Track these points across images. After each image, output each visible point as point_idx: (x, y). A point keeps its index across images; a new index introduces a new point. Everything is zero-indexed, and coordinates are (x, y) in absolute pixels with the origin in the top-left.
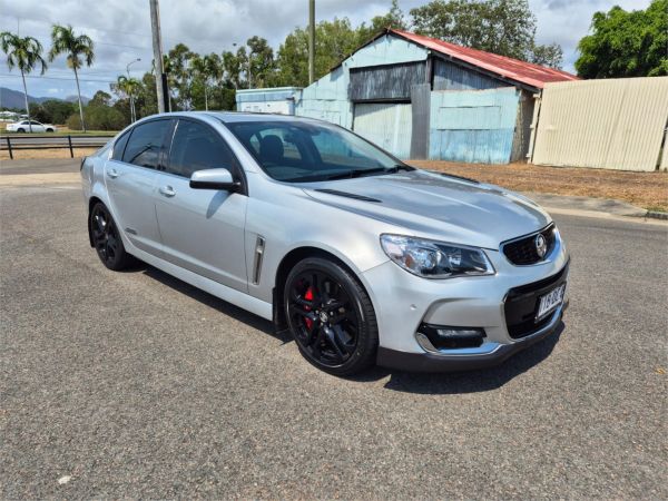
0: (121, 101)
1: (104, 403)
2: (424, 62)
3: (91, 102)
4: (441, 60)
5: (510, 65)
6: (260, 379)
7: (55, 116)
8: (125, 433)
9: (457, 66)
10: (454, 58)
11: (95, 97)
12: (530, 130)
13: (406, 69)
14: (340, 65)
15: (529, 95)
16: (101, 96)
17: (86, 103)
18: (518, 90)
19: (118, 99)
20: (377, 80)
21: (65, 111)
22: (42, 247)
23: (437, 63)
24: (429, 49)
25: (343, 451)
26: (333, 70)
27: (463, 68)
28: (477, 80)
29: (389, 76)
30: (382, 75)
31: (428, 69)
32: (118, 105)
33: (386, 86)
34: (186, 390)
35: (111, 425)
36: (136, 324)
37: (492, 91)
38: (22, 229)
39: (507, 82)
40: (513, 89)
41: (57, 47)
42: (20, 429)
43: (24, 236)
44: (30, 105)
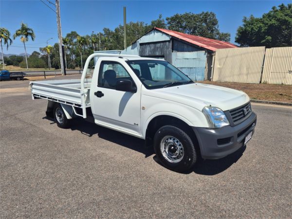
0: (44, 55)
1: (40, 167)
2: (169, 41)
3: (31, 56)
4: (176, 40)
5: (205, 41)
6: (94, 159)
7: (15, 62)
8: (47, 175)
9: (182, 42)
10: (181, 39)
11: (33, 54)
12: (211, 68)
13: (162, 44)
14: (136, 42)
15: (210, 54)
16: (35, 54)
17: (28, 57)
18: (206, 52)
19: (43, 54)
20: (151, 48)
21: (19, 60)
22: (14, 117)
23: (174, 41)
24: (171, 36)
25: (118, 178)
26: (132, 44)
27: (184, 43)
28: (190, 48)
29: (155, 46)
30: (152, 46)
31: (171, 44)
32: (43, 57)
33: (154, 50)
34: (68, 163)
35: (43, 174)
36: (51, 143)
37: (196, 52)
38: (5, 111)
39: (202, 49)
40: (204, 52)
41: (17, 34)
42: (12, 176)
43: (6, 114)
44: (4, 57)
